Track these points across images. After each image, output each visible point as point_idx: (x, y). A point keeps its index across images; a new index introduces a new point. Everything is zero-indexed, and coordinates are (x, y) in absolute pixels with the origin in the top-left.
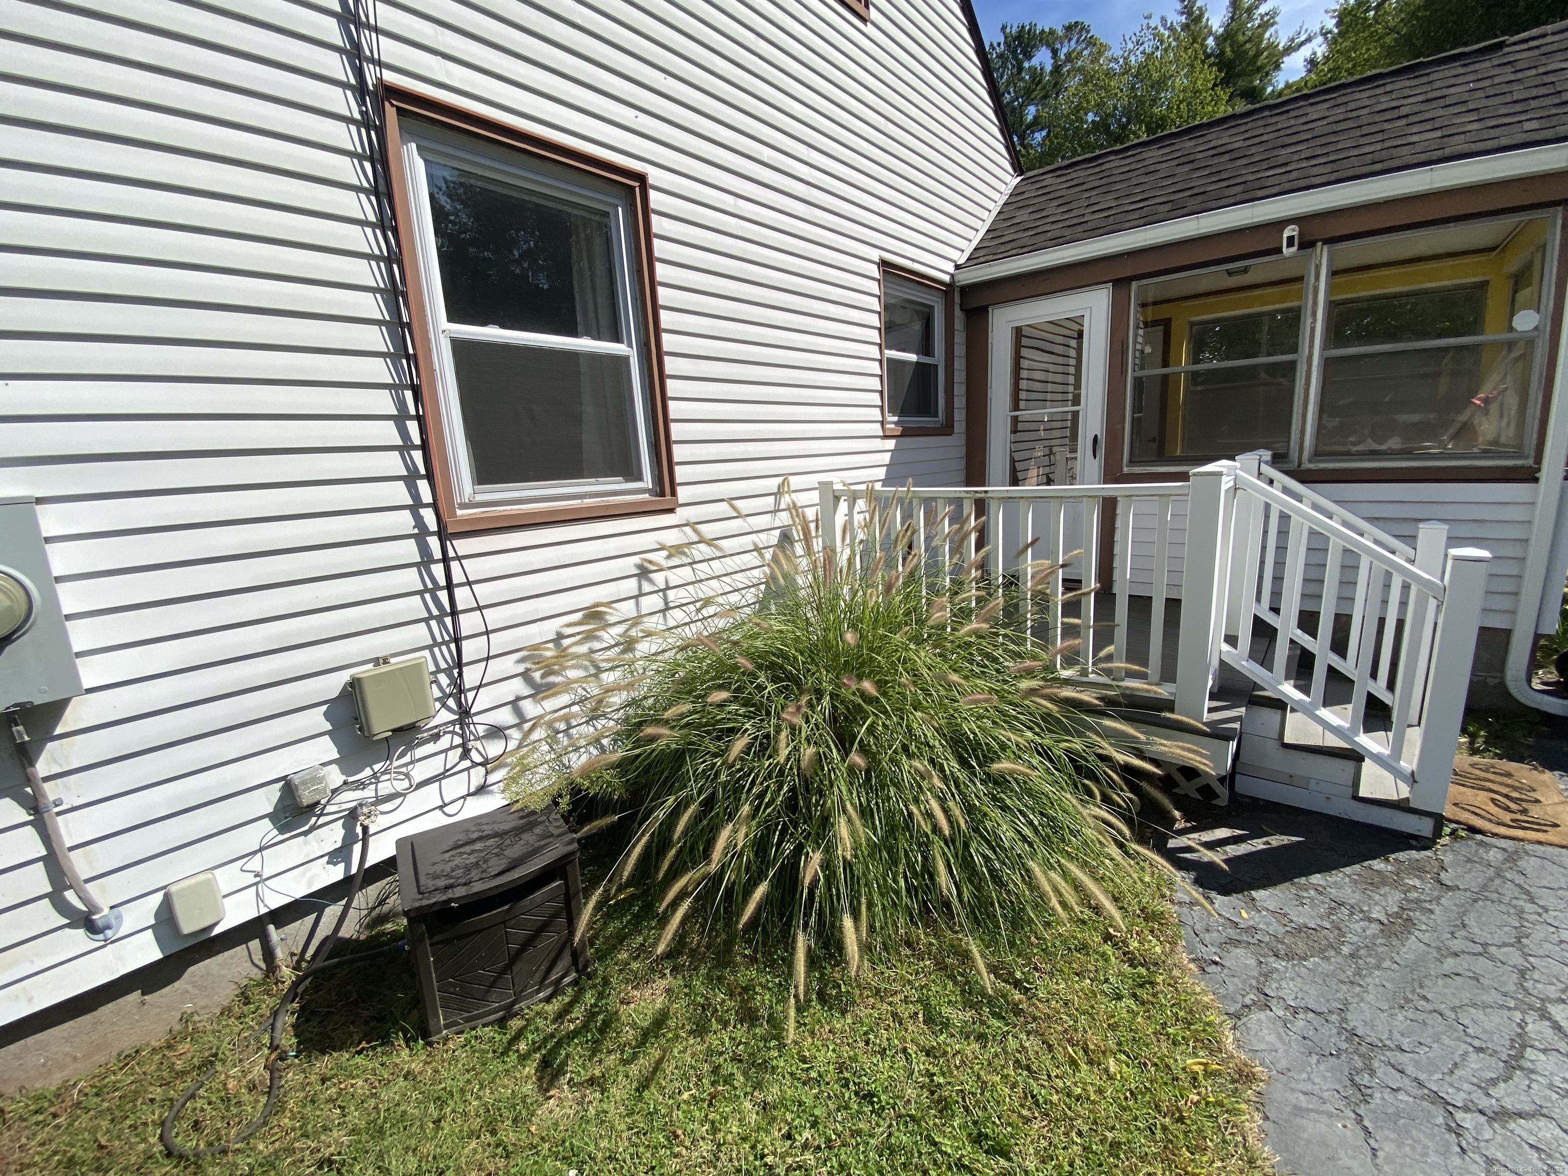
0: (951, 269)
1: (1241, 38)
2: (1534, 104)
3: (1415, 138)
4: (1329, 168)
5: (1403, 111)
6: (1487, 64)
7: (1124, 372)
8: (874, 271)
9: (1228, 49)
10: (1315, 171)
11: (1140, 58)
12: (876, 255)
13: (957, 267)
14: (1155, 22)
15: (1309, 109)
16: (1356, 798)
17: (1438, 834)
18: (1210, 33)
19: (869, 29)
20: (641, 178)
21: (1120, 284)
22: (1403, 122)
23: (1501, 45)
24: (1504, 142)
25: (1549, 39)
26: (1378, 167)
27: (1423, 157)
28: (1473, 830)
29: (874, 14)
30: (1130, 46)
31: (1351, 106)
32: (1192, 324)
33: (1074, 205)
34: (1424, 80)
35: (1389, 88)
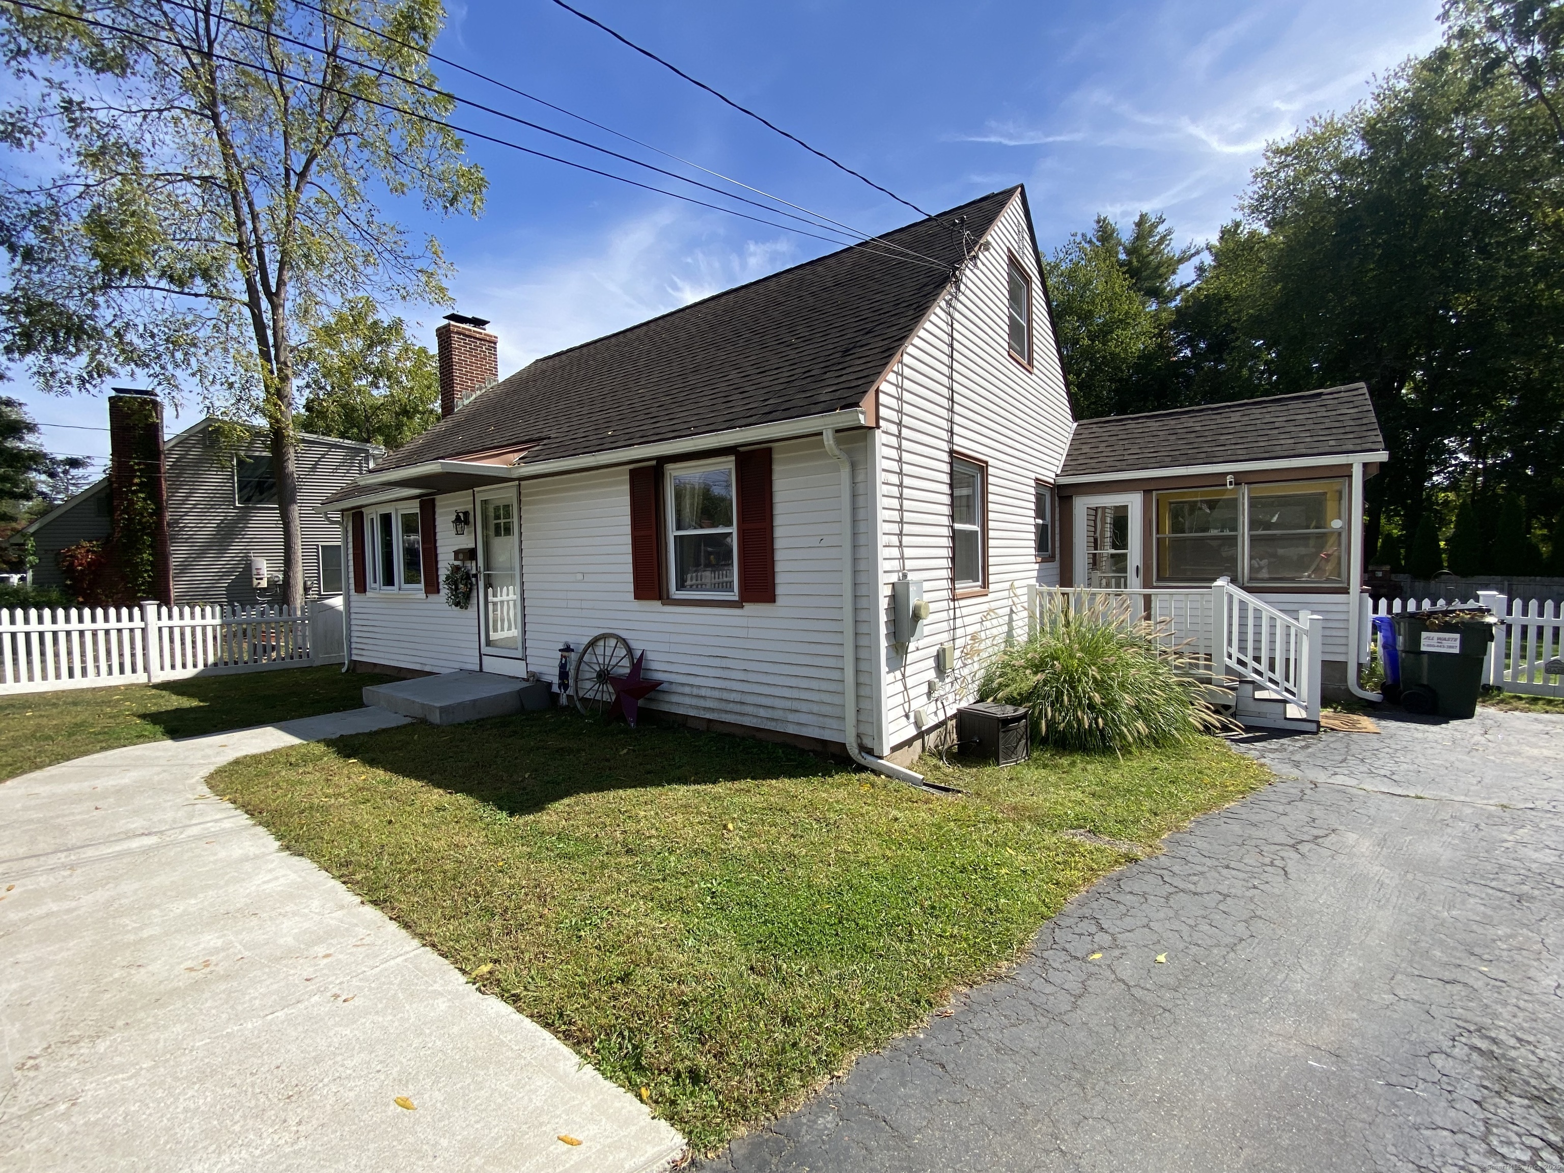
0: (1053, 476)
1: (1145, 252)
2: (1334, 431)
3: (1282, 442)
4: (1244, 452)
5: (1277, 425)
6: (1314, 404)
7: (1151, 535)
8: (1033, 483)
9: (1135, 260)
10: (1240, 452)
11: (1070, 265)
12: (1033, 476)
13: (1057, 475)
14: (1079, 239)
15: (1232, 415)
16: (1286, 719)
17: (1318, 730)
18: (1119, 243)
19: (1033, 377)
20: (986, 463)
21: (1147, 492)
22: (1276, 431)
23: (1320, 394)
24: (1321, 450)
25: (1342, 394)
26: (1267, 455)
27: (1286, 453)
28: (1332, 729)
29: (1035, 371)
30: (1061, 255)
31: (1252, 417)
32: (1170, 503)
33: (1116, 448)
34: (1285, 408)
35: (1269, 409)
